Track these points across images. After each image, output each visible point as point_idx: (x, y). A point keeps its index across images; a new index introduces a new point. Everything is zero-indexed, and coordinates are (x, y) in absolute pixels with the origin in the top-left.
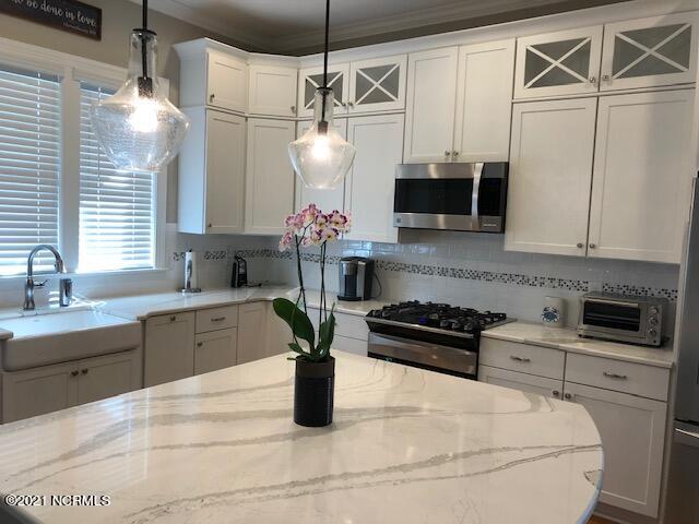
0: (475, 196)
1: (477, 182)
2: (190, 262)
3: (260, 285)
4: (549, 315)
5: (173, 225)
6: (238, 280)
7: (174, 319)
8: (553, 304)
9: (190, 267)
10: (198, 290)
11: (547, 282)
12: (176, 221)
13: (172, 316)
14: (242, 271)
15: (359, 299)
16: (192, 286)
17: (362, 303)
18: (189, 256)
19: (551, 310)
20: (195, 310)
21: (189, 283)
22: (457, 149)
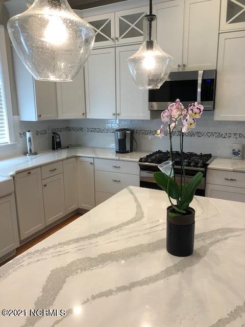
0: (199, 90)
1: (200, 82)
2: (30, 138)
3: (68, 147)
4: (235, 153)
5: (16, 117)
6: (56, 145)
7: (30, 173)
8: (237, 147)
9: (30, 140)
10: (36, 154)
11: (233, 136)
12: (18, 114)
13: (28, 171)
14: (58, 140)
15: (128, 152)
16: (33, 151)
17: (129, 154)
18: (28, 135)
19: (236, 150)
20: (40, 166)
21: (30, 150)
22: (185, 63)
